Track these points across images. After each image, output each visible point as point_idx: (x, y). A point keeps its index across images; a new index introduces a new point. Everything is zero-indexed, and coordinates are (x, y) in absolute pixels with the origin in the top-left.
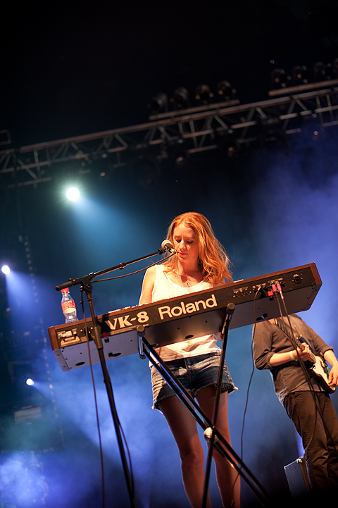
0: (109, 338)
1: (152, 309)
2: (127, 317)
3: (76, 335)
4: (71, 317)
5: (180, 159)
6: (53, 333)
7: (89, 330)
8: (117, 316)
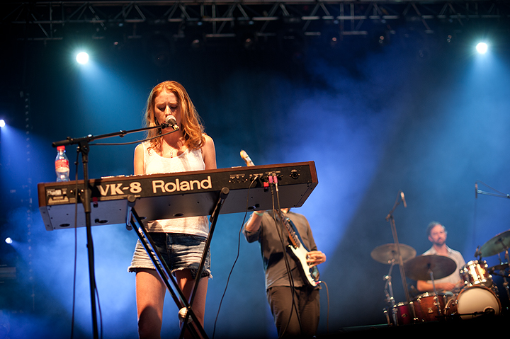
0: (99, 203)
1: (146, 181)
2: (120, 185)
3: (64, 196)
4: (62, 177)
5: (197, 41)
6: (42, 190)
7: (79, 191)
8: (110, 182)
